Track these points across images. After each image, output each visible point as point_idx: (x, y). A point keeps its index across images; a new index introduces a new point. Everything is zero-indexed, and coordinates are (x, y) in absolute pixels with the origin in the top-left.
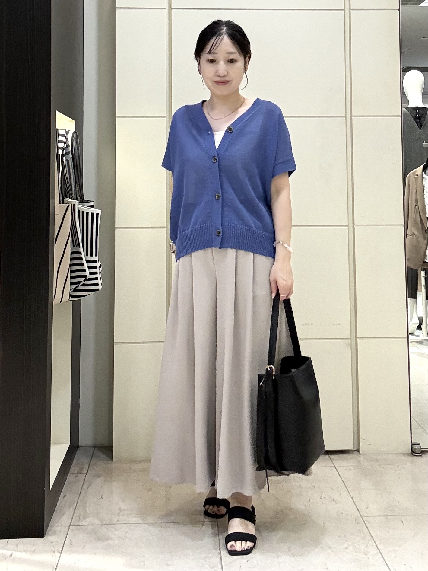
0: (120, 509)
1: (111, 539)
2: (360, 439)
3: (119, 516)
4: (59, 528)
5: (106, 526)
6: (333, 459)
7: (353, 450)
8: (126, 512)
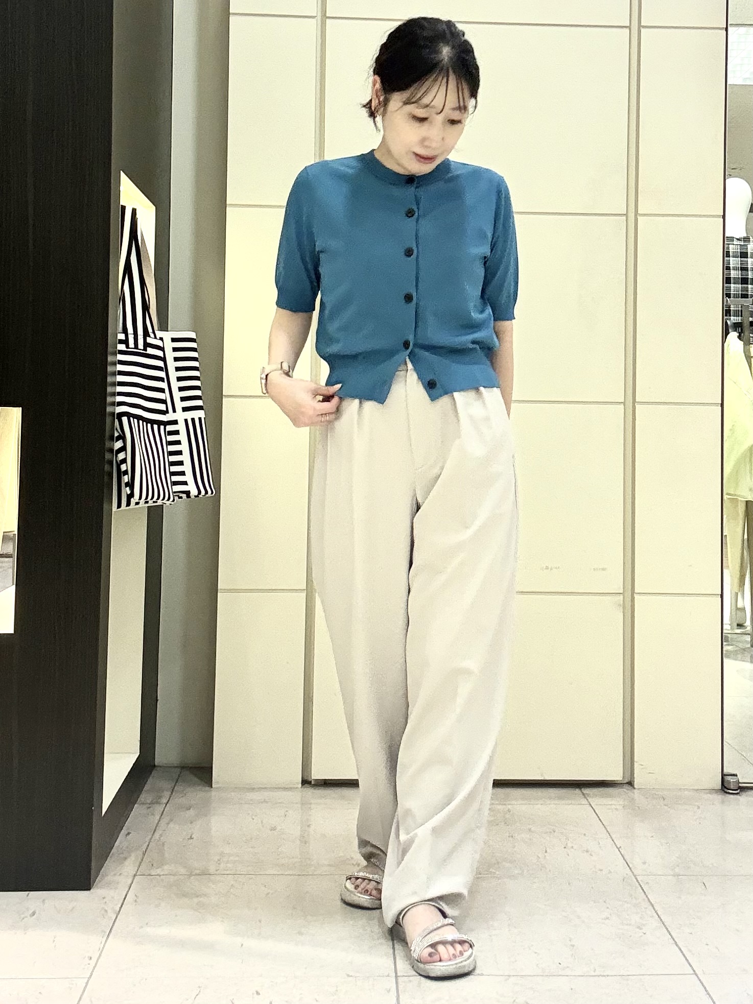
0: (222, 854)
1: (205, 895)
2: (635, 763)
3: (219, 864)
4: (117, 878)
5: (197, 877)
6: (588, 795)
7: (622, 782)
8: (231, 858)
